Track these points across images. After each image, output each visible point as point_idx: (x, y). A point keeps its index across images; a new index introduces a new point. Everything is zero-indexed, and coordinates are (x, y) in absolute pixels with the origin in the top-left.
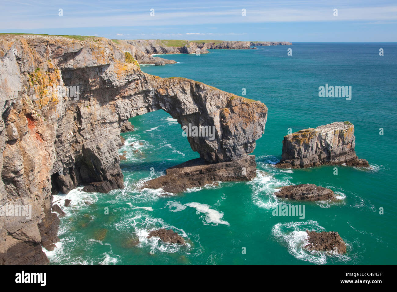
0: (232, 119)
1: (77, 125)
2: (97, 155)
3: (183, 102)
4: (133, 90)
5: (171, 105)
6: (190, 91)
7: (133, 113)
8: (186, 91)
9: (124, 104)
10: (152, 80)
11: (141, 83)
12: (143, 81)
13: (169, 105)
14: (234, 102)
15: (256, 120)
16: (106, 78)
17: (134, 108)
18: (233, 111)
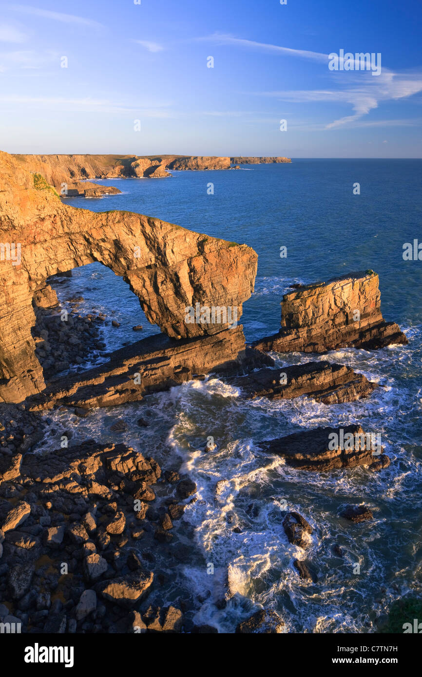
0: (207, 273)
3: (130, 249)
4: (48, 232)
5: (111, 255)
6: (140, 231)
7: (50, 268)
8: (133, 233)
9: (36, 256)
11: (62, 221)
12: (64, 217)
13: (109, 255)
14: (208, 246)
15: (241, 273)
17: (53, 262)
18: (207, 260)
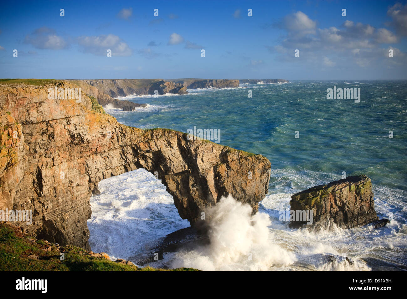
0: (230, 177)
1: (36, 191)
2: (60, 227)
3: (168, 158)
4: (107, 145)
5: (153, 163)
6: (177, 144)
7: (106, 173)
8: (172, 145)
9: (96, 163)
10: (130, 132)
11: (118, 137)
12: (119, 134)
13: (151, 163)
14: (231, 156)
15: (258, 178)
16: (75, 132)
17: (109, 168)
18: (230, 168)
